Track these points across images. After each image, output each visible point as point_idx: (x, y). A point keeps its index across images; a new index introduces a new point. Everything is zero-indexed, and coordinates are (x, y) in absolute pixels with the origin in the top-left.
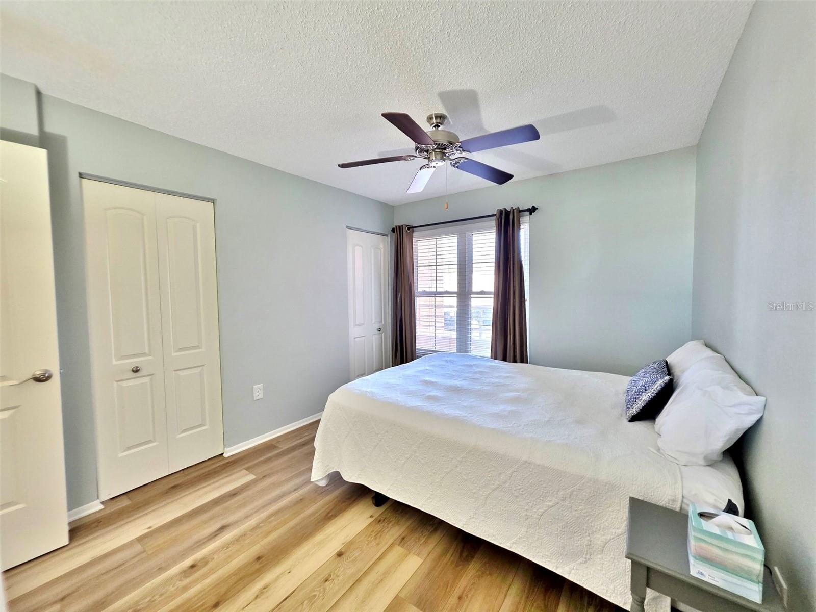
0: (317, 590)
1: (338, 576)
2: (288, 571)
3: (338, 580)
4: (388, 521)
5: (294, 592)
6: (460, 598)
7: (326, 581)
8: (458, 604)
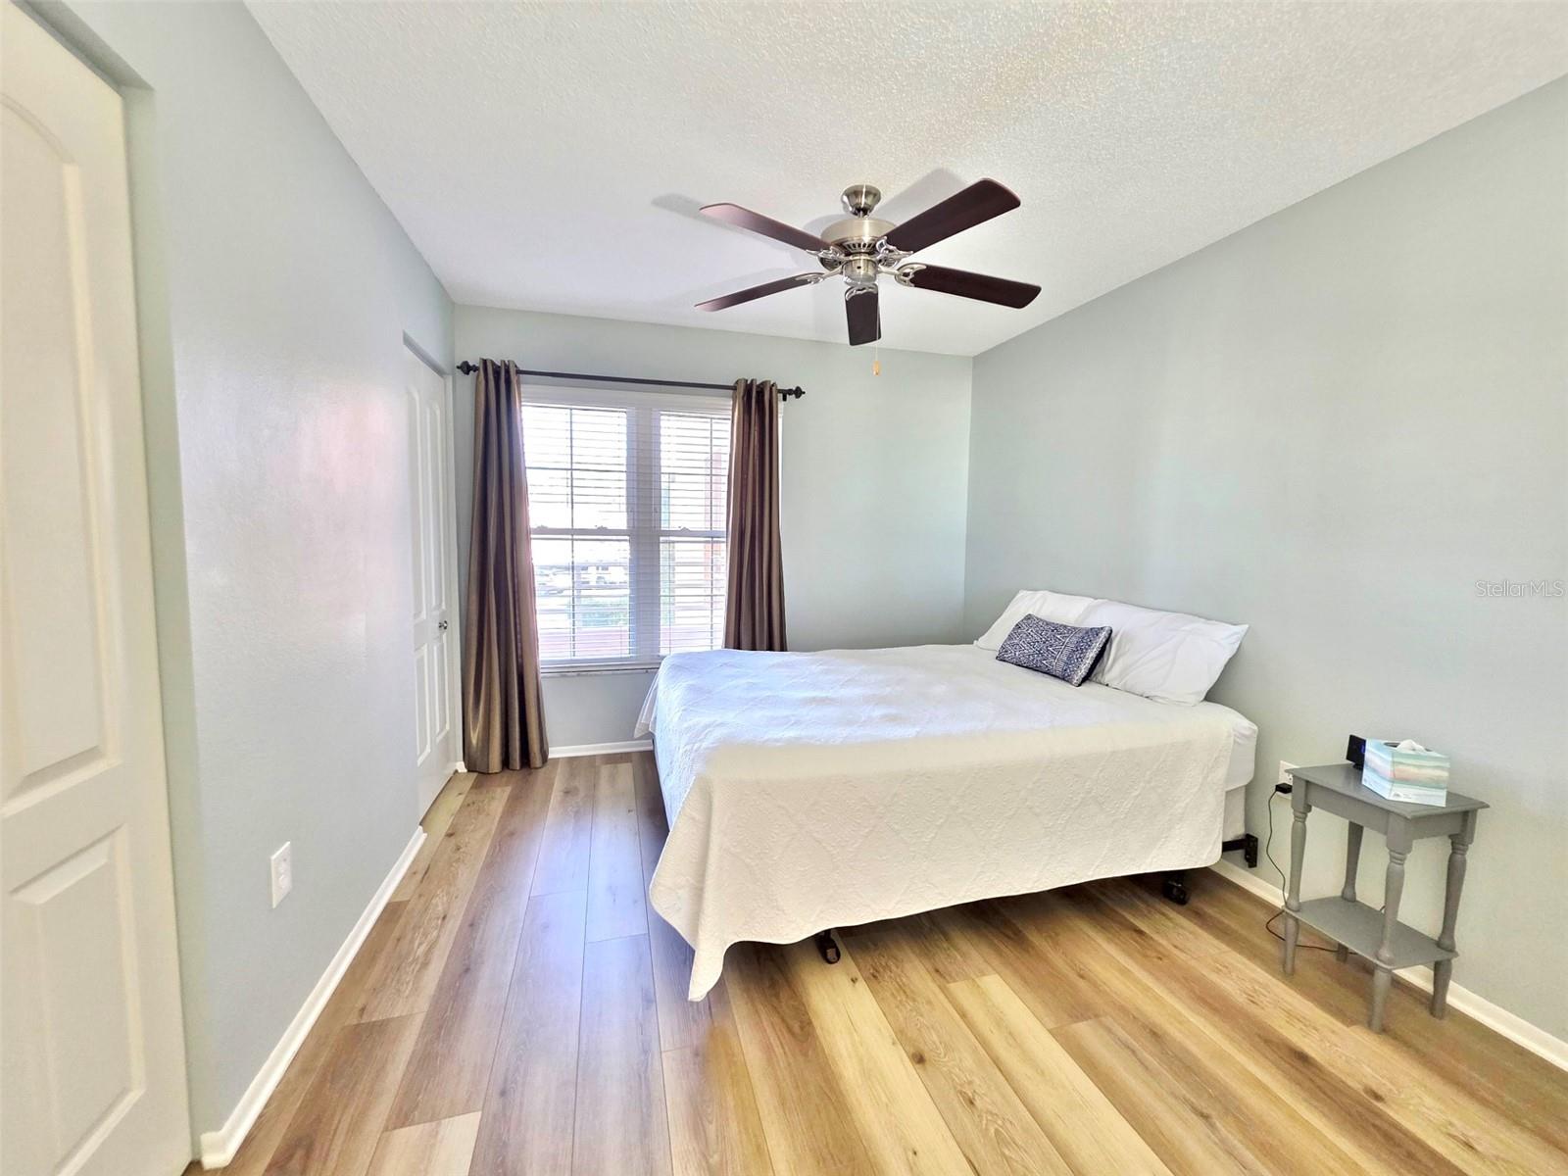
0: (986, 1125)
1: (970, 1083)
2: (910, 1154)
3: (980, 1086)
4: (883, 967)
5: (970, 1162)
6: (1082, 977)
7: (972, 1103)
8: (1089, 981)
